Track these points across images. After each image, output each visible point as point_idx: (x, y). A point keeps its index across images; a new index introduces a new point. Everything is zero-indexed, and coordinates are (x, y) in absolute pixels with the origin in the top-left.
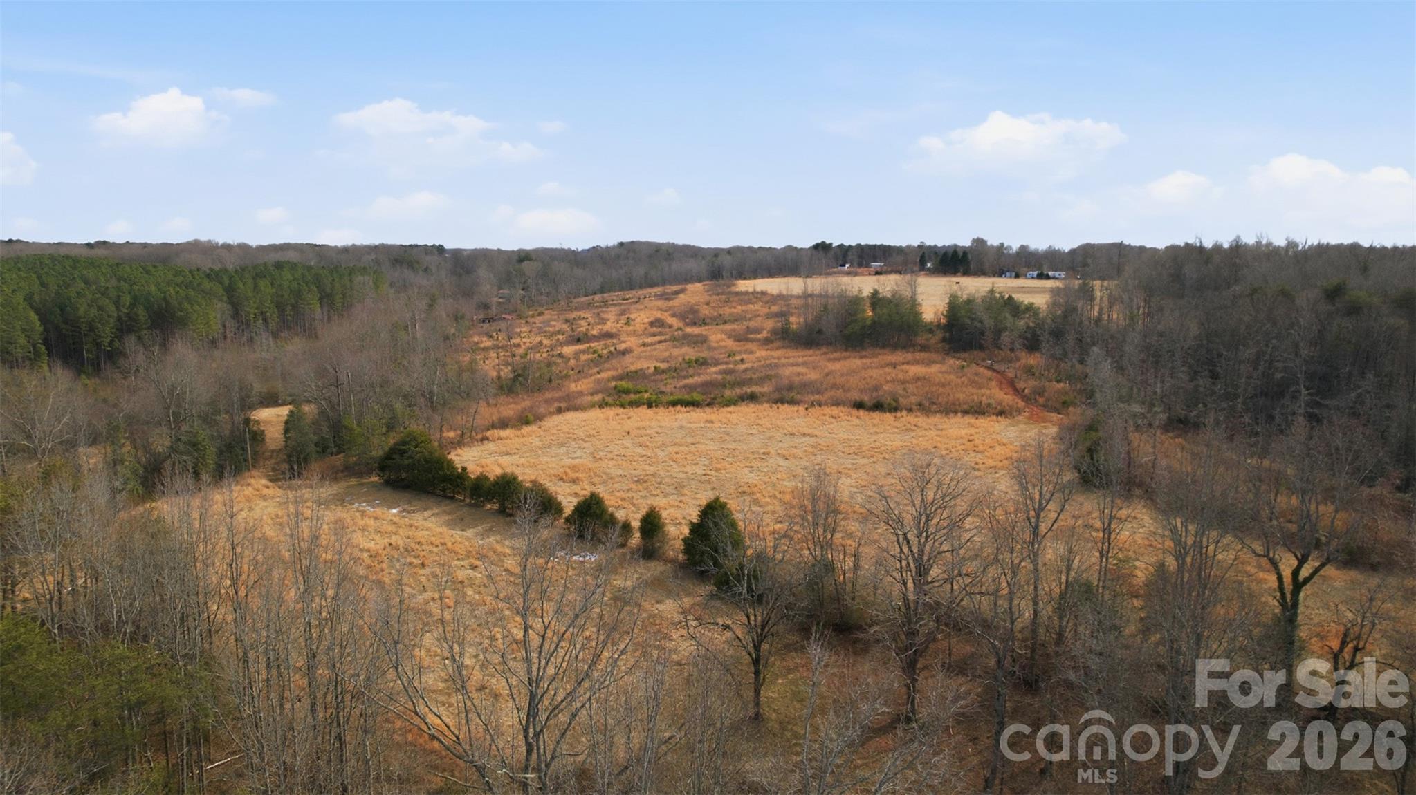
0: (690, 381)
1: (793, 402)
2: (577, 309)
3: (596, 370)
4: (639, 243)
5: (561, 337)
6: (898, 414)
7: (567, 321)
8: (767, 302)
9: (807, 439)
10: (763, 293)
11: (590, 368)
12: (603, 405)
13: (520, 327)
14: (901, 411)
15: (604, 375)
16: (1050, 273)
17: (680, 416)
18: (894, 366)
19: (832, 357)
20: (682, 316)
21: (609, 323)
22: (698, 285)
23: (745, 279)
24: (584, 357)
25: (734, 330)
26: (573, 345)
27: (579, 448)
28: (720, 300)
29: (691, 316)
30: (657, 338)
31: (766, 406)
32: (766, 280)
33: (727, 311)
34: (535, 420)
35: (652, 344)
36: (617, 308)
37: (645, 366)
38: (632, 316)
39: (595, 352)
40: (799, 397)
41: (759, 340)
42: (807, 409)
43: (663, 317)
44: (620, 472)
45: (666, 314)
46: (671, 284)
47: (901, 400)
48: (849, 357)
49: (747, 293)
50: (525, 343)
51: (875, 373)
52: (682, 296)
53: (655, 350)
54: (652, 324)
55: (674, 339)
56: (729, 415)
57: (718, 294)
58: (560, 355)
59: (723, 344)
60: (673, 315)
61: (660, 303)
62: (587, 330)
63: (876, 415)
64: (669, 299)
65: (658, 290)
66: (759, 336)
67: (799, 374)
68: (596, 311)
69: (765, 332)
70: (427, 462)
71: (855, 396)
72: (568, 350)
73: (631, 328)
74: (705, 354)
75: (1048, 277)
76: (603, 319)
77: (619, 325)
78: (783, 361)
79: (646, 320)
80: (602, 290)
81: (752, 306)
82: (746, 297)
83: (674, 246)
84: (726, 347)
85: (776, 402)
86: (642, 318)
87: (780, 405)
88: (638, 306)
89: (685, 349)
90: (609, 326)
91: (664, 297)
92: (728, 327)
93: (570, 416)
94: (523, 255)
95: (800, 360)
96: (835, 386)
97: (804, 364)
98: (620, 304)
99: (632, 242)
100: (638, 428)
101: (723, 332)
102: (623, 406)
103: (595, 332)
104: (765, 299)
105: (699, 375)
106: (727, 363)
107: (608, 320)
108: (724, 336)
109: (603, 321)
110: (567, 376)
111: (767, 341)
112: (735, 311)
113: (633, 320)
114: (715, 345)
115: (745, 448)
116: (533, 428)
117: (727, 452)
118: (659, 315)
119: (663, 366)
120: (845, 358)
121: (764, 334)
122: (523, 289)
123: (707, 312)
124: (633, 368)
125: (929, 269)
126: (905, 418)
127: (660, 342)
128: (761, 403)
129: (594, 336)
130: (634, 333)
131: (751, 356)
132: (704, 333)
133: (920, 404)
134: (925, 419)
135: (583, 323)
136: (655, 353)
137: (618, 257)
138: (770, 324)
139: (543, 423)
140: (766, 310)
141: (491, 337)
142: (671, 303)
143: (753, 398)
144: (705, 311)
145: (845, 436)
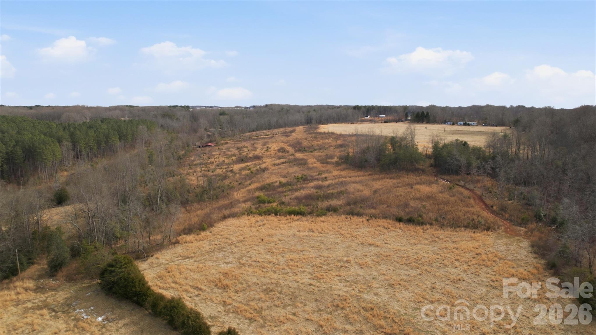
0: (297, 194)
1: (359, 215)
2: (244, 140)
3: (249, 182)
4: (275, 105)
5: (234, 158)
6: (425, 227)
7: (238, 148)
8: (335, 138)
9: (372, 248)
10: (333, 133)
11: (246, 181)
12: (249, 213)
13: (216, 152)
14: (426, 224)
15: (253, 186)
16: (470, 123)
17: (294, 224)
18: (411, 186)
19: (375, 178)
20: (293, 146)
21: (258, 150)
22: (301, 127)
23: (323, 124)
24: (244, 172)
25: (320, 156)
26: (240, 164)
27: (232, 252)
28: (312, 137)
29: (298, 147)
30: (282, 160)
31: (343, 217)
32: (333, 125)
33: (315, 143)
34: (208, 227)
35: (279, 164)
36: (263, 140)
37: (275, 180)
38: (270, 146)
39: (249, 169)
40: (361, 211)
41: (332, 163)
42: (368, 220)
43: (284, 147)
44: (255, 280)
45: (286, 145)
46: (288, 127)
47: (425, 216)
48: (384, 178)
49: (325, 133)
50: (216, 161)
51: (401, 191)
52: (293, 134)
53: (280, 168)
54: (279, 150)
55: (290, 161)
56: (322, 224)
57: (311, 134)
58: (231, 171)
59: (315, 165)
60: (289, 146)
61: (283, 138)
62: (247, 154)
63: (411, 227)
64: (287, 136)
65: (281, 130)
66: (333, 160)
67: (359, 191)
68: (252, 142)
69: (336, 158)
70: (125, 279)
71: (394, 210)
72: (236, 167)
73: (269, 153)
74: (306, 172)
75: (469, 125)
76: (255, 148)
77: (263, 151)
78: (348, 179)
79: (276, 148)
80: (257, 129)
81: (327, 140)
82: (324, 136)
83: (289, 106)
84: (316, 168)
85: (348, 214)
86: (274, 147)
87: (351, 216)
88: (273, 140)
89: (296, 168)
90: (258, 152)
91: (286, 135)
92: (317, 154)
93: (231, 222)
94: (222, 111)
95: (357, 179)
96: (381, 202)
97: (360, 182)
98: (264, 138)
99: (271, 105)
100: (268, 235)
101: (315, 157)
102: (260, 214)
103: (251, 155)
104: (334, 136)
105: (303, 188)
106: (318, 179)
107: (258, 148)
108: (315, 160)
109: (255, 149)
110: (232, 188)
111: (337, 164)
112: (320, 143)
113: (270, 148)
114: (310, 166)
115: (334, 256)
116: (207, 233)
117: (323, 259)
118: (282, 145)
119: (284, 180)
120: (382, 178)
121: (336, 159)
122: (221, 128)
123: (305, 144)
124: (268, 181)
125: (409, 120)
126: (431, 231)
127: (283, 163)
128: (340, 215)
129: (250, 157)
130: (270, 156)
131: (330, 175)
132: (305, 158)
133: (436, 220)
134: (442, 232)
135: (246, 150)
136: (280, 171)
137: (264, 112)
138: (338, 153)
139: (214, 229)
140: (335, 143)
141: (201, 157)
142: (288, 139)
143: (334, 210)
144: (305, 143)
145: (397, 247)
